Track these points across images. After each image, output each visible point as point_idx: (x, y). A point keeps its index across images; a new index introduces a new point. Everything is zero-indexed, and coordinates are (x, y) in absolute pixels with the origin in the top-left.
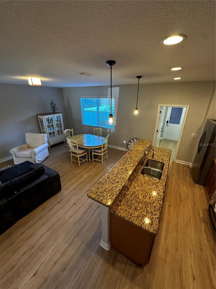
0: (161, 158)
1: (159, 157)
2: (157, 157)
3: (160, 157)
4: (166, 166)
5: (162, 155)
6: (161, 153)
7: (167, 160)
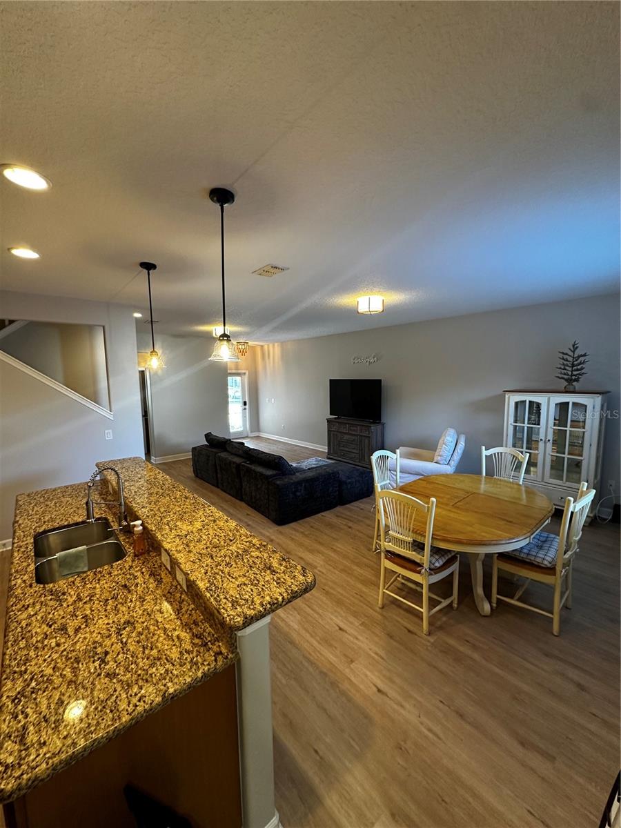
0: (71, 600)
1: (84, 595)
2: (98, 591)
3: (80, 599)
4: (26, 577)
5: (72, 625)
6: (90, 635)
7: (24, 616)
